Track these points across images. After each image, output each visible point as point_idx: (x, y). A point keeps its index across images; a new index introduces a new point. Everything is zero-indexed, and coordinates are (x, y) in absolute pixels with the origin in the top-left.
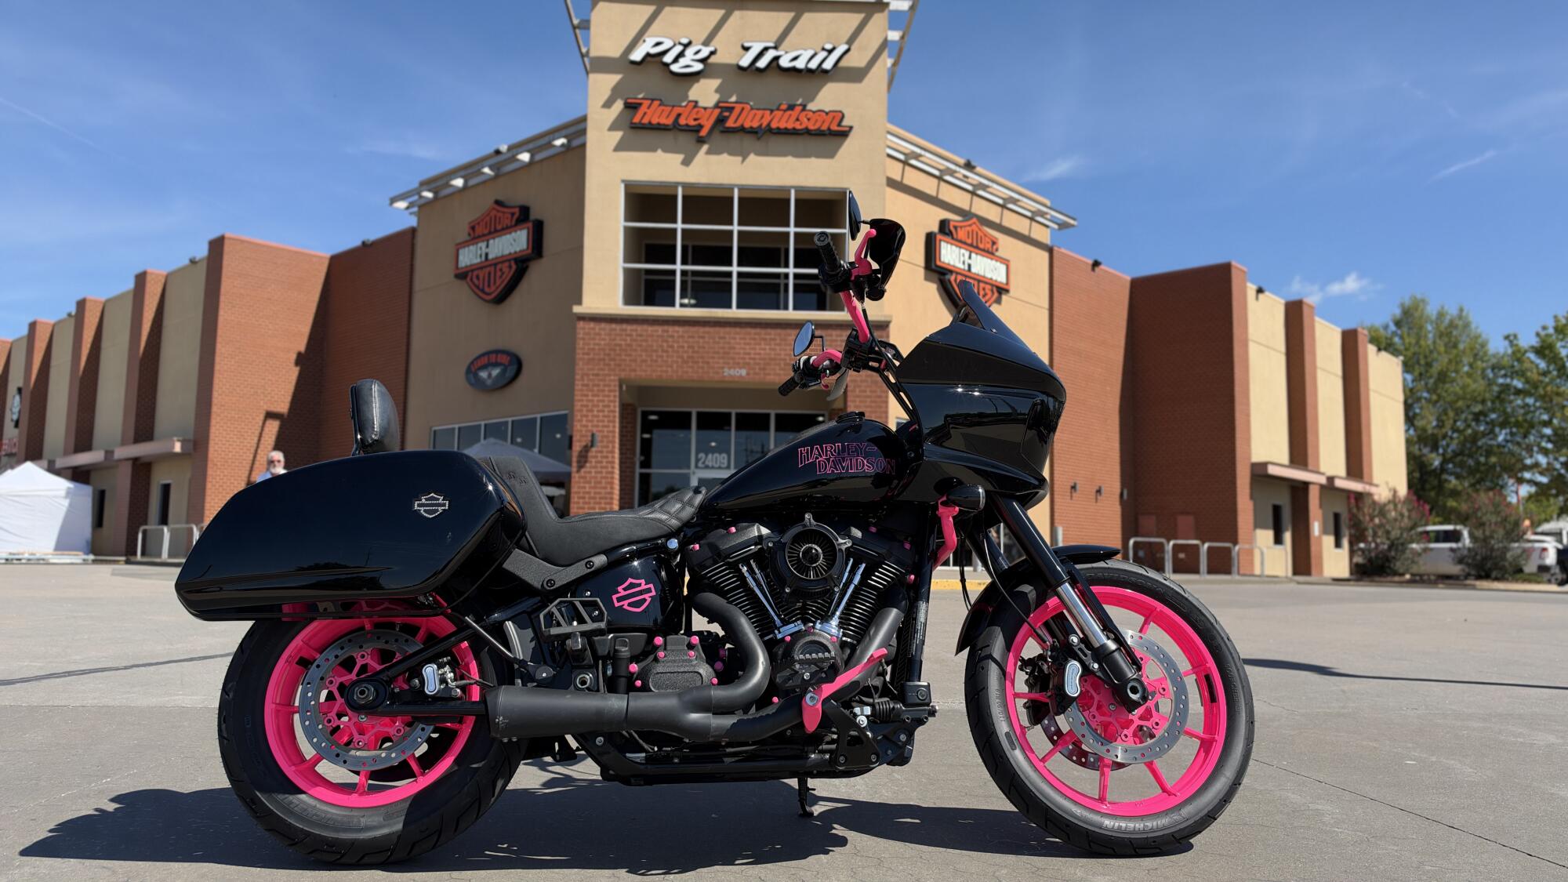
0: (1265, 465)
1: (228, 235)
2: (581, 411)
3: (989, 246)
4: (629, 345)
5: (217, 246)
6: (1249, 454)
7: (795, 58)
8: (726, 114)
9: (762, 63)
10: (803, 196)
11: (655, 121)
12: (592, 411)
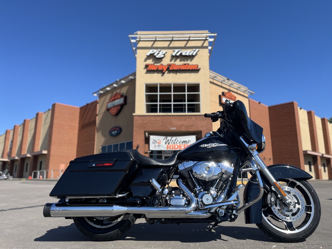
0: (306, 151)
1: (56, 103)
2: (135, 139)
3: (234, 98)
4: (147, 123)
5: (54, 105)
6: (302, 149)
7: (186, 53)
8: (169, 67)
9: (178, 54)
10: (189, 86)
11: (152, 69)
12: (137, 139)
